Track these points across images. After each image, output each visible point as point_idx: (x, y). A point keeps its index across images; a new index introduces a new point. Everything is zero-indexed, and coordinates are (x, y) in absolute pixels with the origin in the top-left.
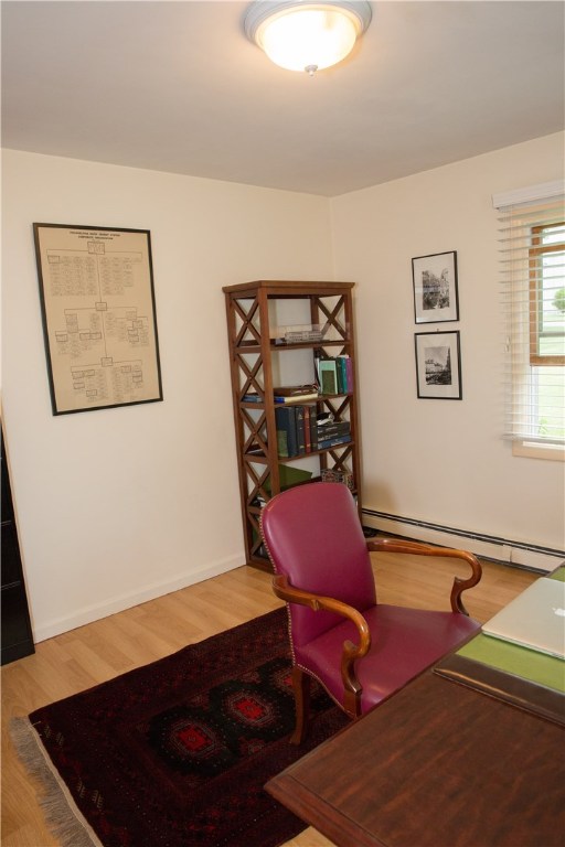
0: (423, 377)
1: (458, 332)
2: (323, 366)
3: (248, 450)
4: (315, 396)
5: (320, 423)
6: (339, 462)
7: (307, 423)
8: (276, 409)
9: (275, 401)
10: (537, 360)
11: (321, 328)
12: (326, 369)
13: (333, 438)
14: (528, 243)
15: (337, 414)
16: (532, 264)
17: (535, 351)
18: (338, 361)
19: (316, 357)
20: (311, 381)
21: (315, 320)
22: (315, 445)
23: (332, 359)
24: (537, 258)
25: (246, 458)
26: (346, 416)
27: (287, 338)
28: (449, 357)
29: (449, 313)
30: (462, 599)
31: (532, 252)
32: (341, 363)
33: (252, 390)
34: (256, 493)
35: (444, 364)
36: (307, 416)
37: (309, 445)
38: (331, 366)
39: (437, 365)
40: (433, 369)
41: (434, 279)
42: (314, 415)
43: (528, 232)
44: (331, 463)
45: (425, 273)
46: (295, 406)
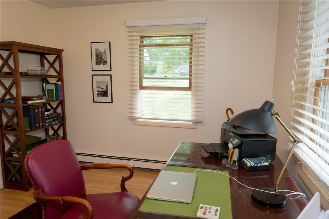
0: (95, 93)
1: (111, 75)
2: (47, 87)
3: (5, 128)
4: (44, 101)
5: (46, 113)
6: (56, 132)
7: (40, 113)
8: (23, 107)
9: (23, 103)
10: (142, 88)
11: (46, 69)
12: (50, 88)
13: (53, 121)
14: (139, 42)
15: (55, 110)
16: (140, 50)
17: (141, 84)
18: (56, 85)
19: (43, 82)
20: (41, 94)
21: (42, 65)
22: (44, 124)
23: (52, 84)
24: (142, 48)
25: (4, 132)
26: (59, 110)
27: (29, 72)
28: (107, 85)
29: (107, 67)
30: (126, 186)
31: (140, 46)
32: (57, 86)
33: (8, 97)
34: (11, 150)
35: (105, 88)
36: (40, 110)
37: (41, 124)
38: (53, 87)
39: (102, 88)
40: (100, 90)
41: (100, 52)
42: (44, 110)
43: (139, 38)
44: (51, 132)
45: (97, 50)
46: (33, 105)
